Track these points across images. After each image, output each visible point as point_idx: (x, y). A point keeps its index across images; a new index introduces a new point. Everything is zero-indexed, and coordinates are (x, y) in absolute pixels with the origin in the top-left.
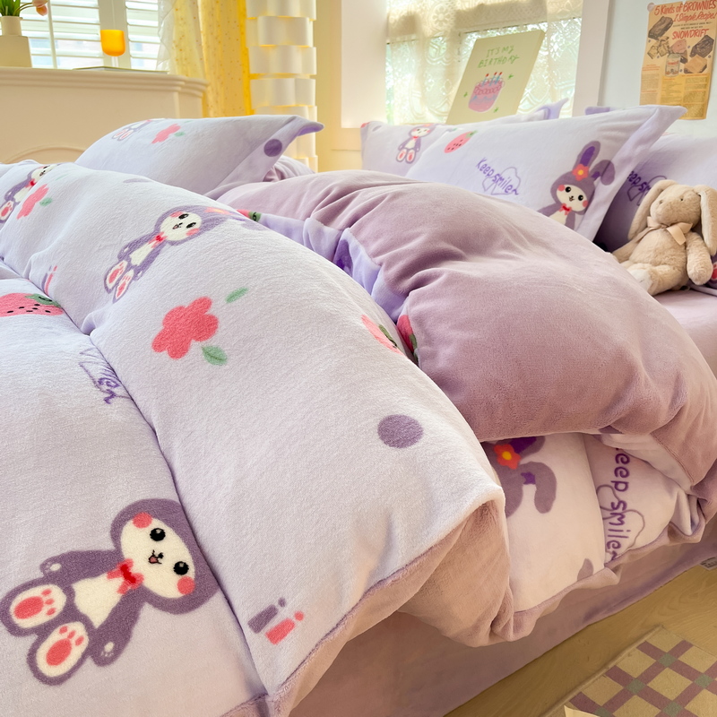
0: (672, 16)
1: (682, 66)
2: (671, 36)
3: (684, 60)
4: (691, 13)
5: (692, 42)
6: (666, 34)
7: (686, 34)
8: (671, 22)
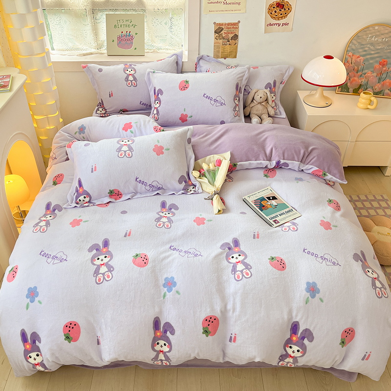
0: (223, 27)
1: (228, 43)
2: (223, 34)
3: (229, 41)
4: (230, 27)
5: (231, 36)
6: (221, 32)
7: (228, 33)
8: (223, 29)
